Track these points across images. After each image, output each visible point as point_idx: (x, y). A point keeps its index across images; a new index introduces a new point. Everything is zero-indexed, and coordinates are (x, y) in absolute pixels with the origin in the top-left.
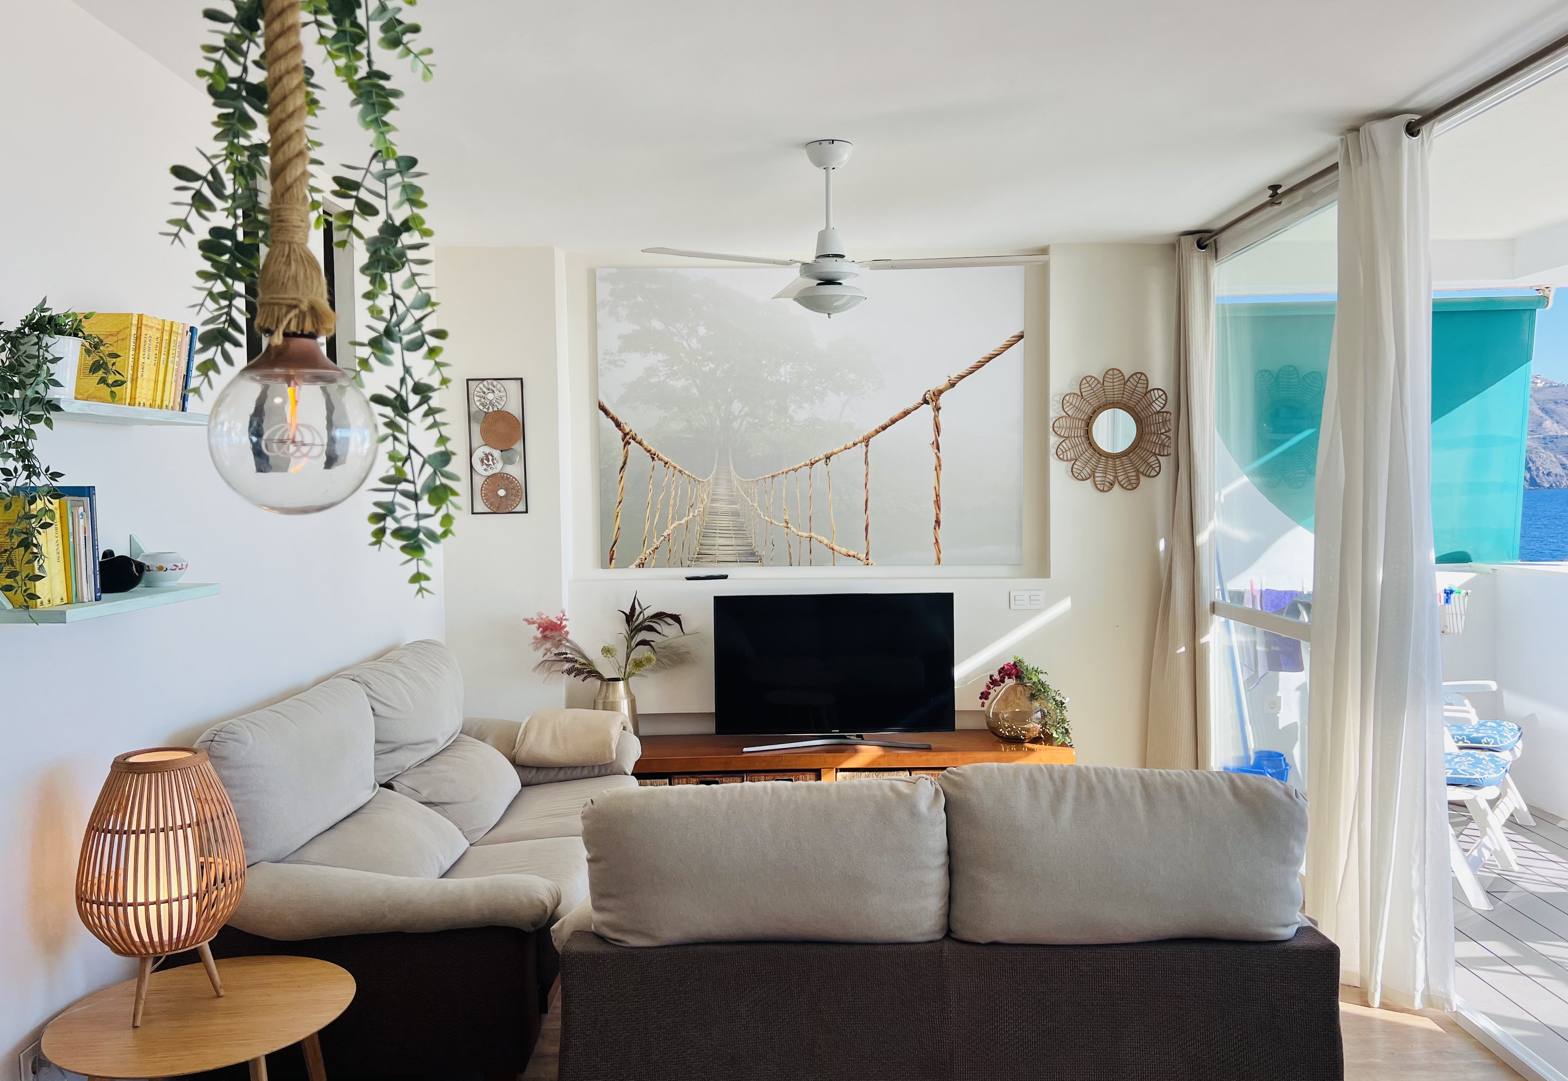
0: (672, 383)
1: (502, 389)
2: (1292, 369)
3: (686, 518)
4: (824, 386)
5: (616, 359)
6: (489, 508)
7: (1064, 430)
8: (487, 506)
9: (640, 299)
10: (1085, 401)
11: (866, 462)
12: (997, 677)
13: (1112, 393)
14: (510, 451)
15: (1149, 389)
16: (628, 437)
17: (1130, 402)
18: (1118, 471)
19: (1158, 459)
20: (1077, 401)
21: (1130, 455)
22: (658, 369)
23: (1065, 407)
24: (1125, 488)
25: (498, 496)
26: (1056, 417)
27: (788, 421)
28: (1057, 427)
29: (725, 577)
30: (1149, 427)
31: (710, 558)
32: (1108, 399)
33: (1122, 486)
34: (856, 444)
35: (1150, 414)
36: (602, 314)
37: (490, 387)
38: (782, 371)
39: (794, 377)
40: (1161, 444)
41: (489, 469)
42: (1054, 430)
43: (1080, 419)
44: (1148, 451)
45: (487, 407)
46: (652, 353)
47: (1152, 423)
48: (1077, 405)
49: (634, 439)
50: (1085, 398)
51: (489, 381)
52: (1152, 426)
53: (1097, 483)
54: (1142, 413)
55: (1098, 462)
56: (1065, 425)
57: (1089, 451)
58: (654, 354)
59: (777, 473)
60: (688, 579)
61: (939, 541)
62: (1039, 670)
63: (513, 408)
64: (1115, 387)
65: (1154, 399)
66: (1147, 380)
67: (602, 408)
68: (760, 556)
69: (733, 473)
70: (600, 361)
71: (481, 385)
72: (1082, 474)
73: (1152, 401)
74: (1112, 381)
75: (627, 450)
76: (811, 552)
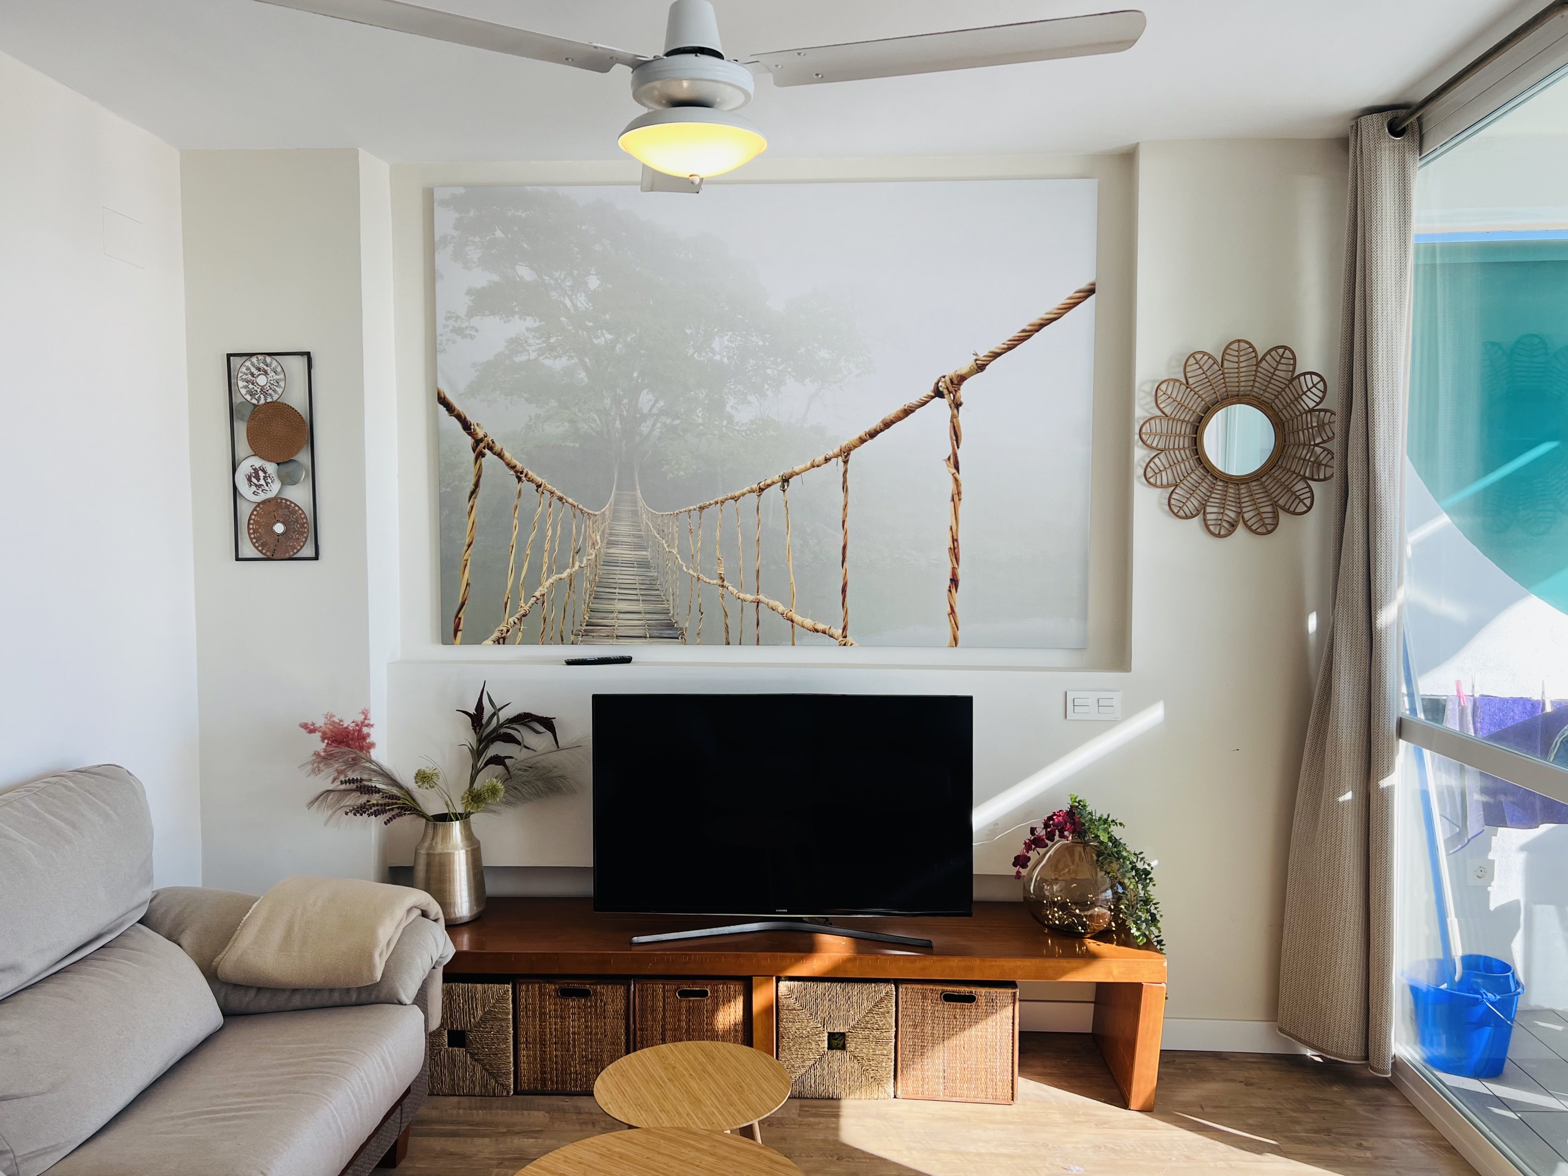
0: (548, 362)
1: (279, 369)
2: (1536, 341)
3: (568, 571)
4: (780, 368)
5: (464, 325)
6: (261, 551)
7: (1157, 438)
8: (257, 548)
9: (499, 234)
10: (1193, 393)
11: (845, 488)
12: (1041, 832)
13: (1237, 379)
14: (291, 464)
15: (1296, 373)
16: (482, 445)
17: (1266, 394)
18: (1243, 505)
19: (1309, 486)
20: (1178, 393)
21: (1263, 479)
22: (526, 342)
23: (1159, 402)
24: (1255, 532)
25: (274, 532)
26: (1145, 417)
27: (725, 423)
28: (1146, 434)
29: (627, 660)
30: (1296, 434)
31: (605, 631)
32: (1229, 389)
33: (1249, 528)
34: (830, 459)
35: (1298, 413)
36: (442, 258)
37: (262, 365)
38: (716, 344)
39: (734, 355)
40: (1314, 463)
41: (260, 491)
42: (1141, 437)
43: (1183, 421)
44: (1294, 472)
45: (257, 396)
46: (517, 316)
47: (1300, 428)
48: (1179, 399)
49: (491, 449)
50: (1193, 387)
51: (260, 357)
52: (1301, 433)
53: (1209, 523)
54: (1284, 411)
55: (1212, 489)
56: (1159, 431)
57: (1197, 472)
58: (520, 318)
59: (708, 503)
60: (570, 663)
61: (956, 610)
62: (1110, 819)
63: (297, 399)
64: (1241, 370)
65: (1305, 389)
66: (1294, 358)
67: (443, 401)
68: (681, 629)
69: (641, 502)
70: (439, 330)
71: (248, 364)
72: (1185, 508)
73: (1301, 393)
74: (1236, 359)
75: (481, 465)
76: (758, 624)
